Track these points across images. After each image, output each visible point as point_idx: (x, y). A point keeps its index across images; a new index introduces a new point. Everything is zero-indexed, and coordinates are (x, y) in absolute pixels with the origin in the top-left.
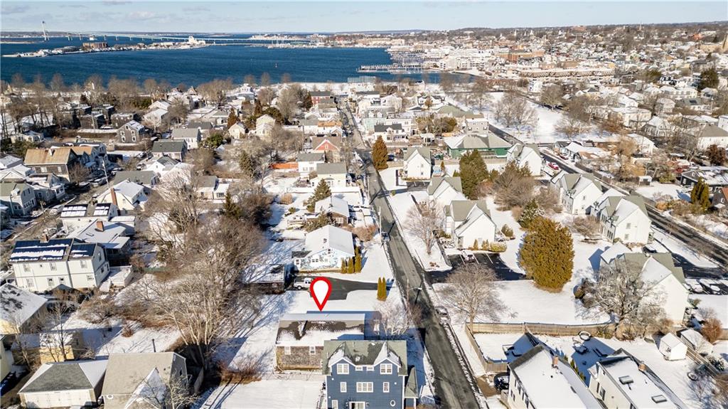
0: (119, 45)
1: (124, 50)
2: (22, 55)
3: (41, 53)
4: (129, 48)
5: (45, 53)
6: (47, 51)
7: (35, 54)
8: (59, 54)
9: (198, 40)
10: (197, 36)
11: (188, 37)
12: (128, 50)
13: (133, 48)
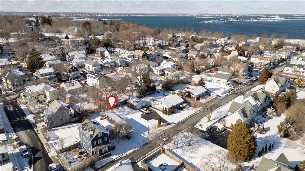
0: (242, 19)
1: (243, 21)
2: (204, 22)
3: (211, 21)
4: (245, 20)
5: (212, 21)
6: (213, 21)
7: (209, 22)
8: (217, 22)
9: (280, 18)
10: (280, 16)
11: (276, 16)
12: (245, 21)
13: (247, 20)
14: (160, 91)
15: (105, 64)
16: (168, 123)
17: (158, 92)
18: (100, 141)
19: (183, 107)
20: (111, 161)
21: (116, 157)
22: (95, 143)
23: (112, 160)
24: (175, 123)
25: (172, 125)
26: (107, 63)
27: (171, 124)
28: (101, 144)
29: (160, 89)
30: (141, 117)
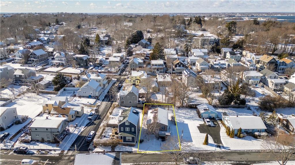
14: (252, 108)
15: (215, 64)
16: (221, 145)
17: (249, 109)
18: (127, 129)
19: (260, 136)
20: (129, 151)
21: (135, 150)
22: (122, 128)
23: (131, 150)
24: (229, 149)
25: (223, 150)
26: (218, 64)
27: (224, 147)
28: (127, 132)
29: (255, 106)
30: (198, 127)
